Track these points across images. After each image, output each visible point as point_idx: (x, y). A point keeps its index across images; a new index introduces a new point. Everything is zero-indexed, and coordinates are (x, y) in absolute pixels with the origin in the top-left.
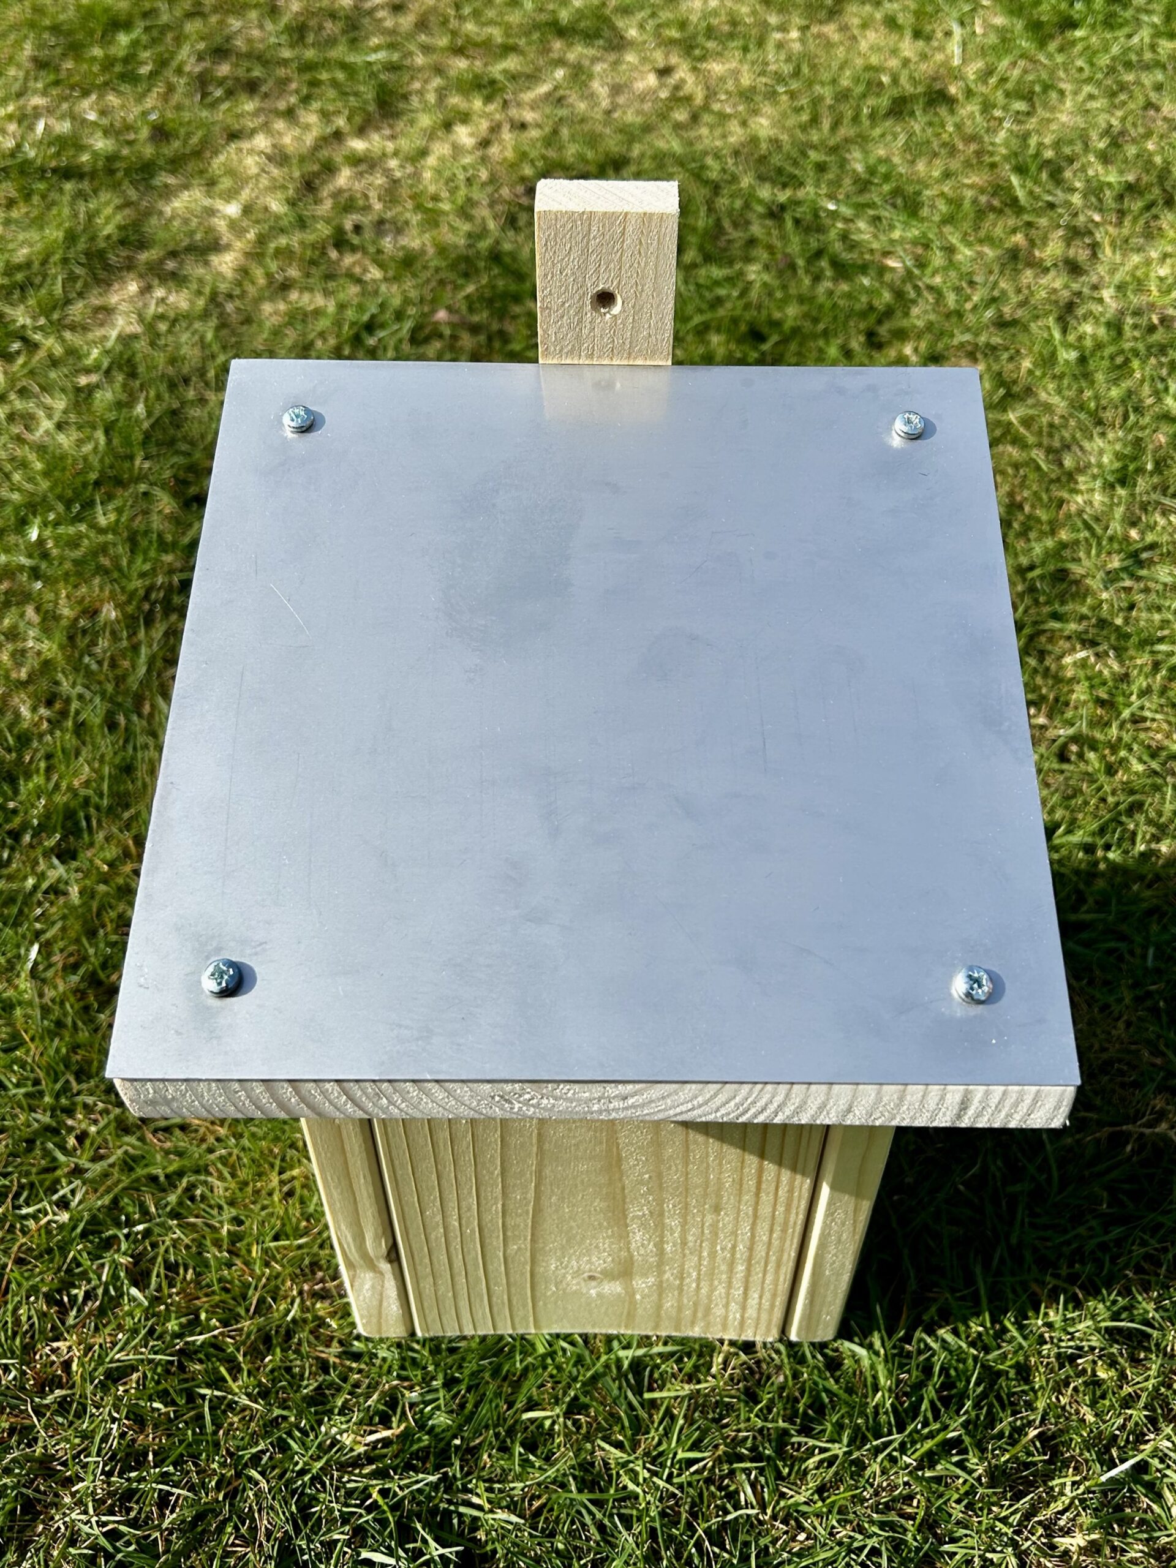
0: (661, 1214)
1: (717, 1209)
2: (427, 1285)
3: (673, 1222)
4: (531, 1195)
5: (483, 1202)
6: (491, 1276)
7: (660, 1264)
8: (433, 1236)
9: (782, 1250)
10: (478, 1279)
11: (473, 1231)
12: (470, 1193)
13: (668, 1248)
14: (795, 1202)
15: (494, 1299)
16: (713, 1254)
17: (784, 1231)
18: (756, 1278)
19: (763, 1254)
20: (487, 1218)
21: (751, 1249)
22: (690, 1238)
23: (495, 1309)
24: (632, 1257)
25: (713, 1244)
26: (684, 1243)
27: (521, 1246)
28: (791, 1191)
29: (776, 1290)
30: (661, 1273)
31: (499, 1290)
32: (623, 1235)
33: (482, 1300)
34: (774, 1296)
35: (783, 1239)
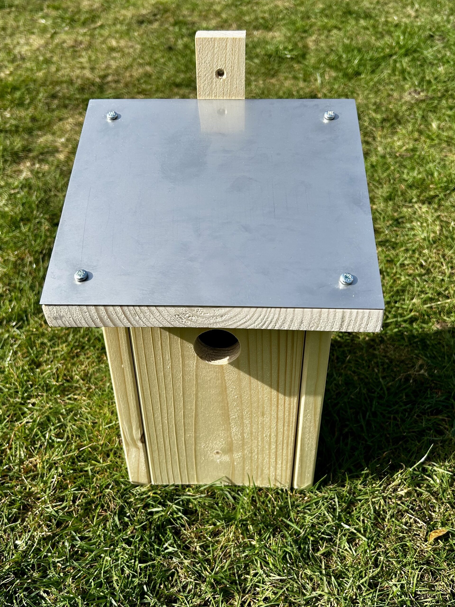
0: (242, 418)
1: (263, 415)
2: (156, 455)
3: (247, 422)
4: (194, 407)
5: (176, 410)
6: (180, 451)
7: (243, 445)
8: (158, 429)
9: (288, 437)
10: (175, 452)
11: (172, 426)
12: (171, 405)
13: (245, 435)
14: (292, 410)
15: (181, 464)
16: (263, 439)
17: (289, 426)
18: (279, 452)
19: (281, 438)
20: (178, 419)
21: (277, 436)
22: (254, 430)
23: (182, 470)
24: (232, 441)
25: (263, 433)
26: (251, 434)
27: (191, 434)
28: (290, 404)
29: (287, 459)
30: (244, 450)
31: (183, 459)
32: (228, 429)
33: (176, 465)
34: (287, 462)
35: (288, 430)
